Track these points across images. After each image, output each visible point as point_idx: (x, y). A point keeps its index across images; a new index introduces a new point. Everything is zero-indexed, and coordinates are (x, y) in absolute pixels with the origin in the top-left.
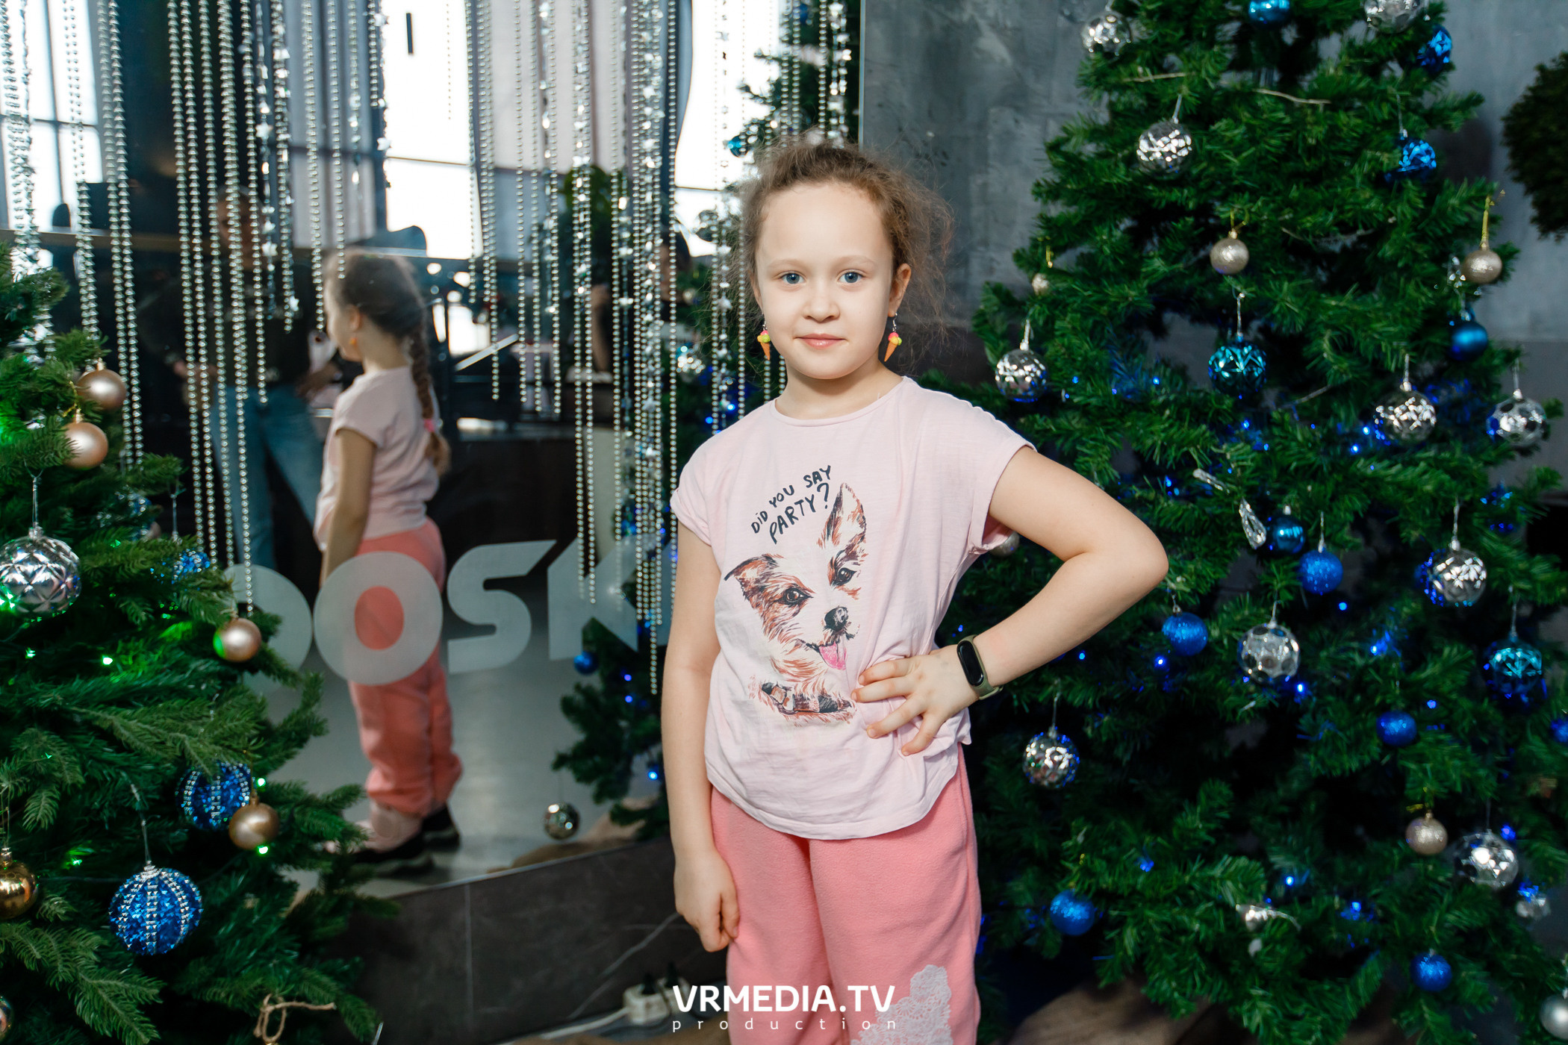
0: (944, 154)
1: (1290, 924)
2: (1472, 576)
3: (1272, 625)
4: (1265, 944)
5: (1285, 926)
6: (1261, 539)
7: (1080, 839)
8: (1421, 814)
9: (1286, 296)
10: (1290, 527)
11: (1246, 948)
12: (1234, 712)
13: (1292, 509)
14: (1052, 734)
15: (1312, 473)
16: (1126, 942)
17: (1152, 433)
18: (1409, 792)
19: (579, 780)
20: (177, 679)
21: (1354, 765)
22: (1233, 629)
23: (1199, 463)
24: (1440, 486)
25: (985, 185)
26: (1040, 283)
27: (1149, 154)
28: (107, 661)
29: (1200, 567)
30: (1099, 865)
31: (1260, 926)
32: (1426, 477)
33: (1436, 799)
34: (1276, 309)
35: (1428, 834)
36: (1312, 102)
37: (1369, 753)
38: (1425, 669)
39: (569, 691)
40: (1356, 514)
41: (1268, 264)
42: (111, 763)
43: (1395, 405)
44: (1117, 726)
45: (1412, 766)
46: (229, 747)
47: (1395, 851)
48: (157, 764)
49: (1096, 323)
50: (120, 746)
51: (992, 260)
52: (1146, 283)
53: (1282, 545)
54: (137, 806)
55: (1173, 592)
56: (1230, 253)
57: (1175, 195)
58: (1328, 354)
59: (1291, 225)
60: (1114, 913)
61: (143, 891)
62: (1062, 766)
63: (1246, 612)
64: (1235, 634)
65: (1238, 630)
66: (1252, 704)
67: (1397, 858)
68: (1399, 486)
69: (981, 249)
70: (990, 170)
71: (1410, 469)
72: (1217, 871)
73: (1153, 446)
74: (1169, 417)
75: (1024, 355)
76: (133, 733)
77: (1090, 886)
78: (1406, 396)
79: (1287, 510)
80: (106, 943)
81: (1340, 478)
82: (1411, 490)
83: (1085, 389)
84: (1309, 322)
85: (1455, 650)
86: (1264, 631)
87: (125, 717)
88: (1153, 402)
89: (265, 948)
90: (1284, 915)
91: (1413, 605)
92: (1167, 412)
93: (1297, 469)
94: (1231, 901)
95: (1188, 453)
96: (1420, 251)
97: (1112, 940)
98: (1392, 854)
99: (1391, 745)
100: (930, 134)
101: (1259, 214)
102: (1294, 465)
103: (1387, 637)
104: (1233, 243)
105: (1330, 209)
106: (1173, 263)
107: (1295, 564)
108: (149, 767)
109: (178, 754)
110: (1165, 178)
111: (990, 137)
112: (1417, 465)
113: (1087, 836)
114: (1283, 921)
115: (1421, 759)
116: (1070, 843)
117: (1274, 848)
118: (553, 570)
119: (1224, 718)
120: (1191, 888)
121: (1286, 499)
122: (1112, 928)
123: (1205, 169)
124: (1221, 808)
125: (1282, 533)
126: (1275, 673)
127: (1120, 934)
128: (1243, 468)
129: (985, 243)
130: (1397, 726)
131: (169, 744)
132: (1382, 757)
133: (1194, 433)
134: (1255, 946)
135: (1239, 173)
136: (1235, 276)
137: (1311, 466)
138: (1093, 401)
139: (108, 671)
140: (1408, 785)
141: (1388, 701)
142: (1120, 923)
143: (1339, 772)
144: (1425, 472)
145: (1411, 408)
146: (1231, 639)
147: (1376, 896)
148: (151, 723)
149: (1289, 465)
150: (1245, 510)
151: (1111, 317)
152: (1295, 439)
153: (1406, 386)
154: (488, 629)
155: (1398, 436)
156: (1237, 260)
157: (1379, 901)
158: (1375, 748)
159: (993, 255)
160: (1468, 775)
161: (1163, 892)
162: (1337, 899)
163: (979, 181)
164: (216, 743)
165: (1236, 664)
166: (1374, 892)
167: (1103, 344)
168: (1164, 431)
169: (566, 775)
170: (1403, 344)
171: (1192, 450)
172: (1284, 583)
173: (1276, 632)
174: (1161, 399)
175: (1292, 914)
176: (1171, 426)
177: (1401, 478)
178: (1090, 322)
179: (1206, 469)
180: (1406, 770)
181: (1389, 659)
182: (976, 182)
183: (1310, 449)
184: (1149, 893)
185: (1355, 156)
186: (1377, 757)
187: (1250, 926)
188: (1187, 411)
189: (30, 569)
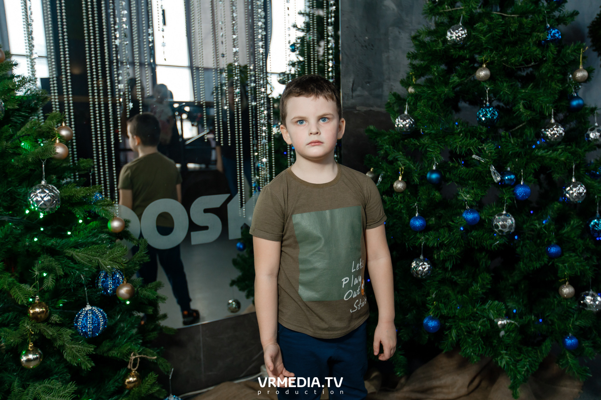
0: (372, 45)
1: (515, 325)
2: (581, 191)
3: (504, 212)
4: (506, 332)
5: (513, 325)
6: (498, 179)
7: (434, 296)
8: (564, 283)
9: (505, 88)
10: (510, 175)
11: (499, 335)
12: (491, 245)
13: (510, 169)
14: (422, 257)
15: (517, 155)
16: (453, 335)
17: (456, 142)
18: (559, 275)
19: (240, 290)
20: (95, 239)
21: (538, 266)
22: (489, 216)
23: (474, 153)
24: (567, 158)
25: (388, 57)
26: (411, 90)
27: (451, 37)
28: (69, 233)
29: (476, 191)
30: (441, 305)
31: (504, 326)
33: (570, 277)
34: (502, 93)
35: (567, 290)
36: (512, 15)
37: (543, 261)
38: (564, 229)
39: (235, 257)
40: (535, 170)
41: (498, 77)
42: (73, 268)
43: (549, 128)
44: (446, 254)
45: (561, 265)
46: (115, 262)
47: (555, 300)
48: (89, 268)
49: (432, 103)
50: (76, 262)
51: (392, 85)
52: (451, 86)
53: (507, 182)
54: (83, 282)
55: (466, 201)
56: (483, 73)
57: (461, 53)
58: (522, 110)
59: (507, 62)
60: (448, 324)
61: (87, 314)
62: (426, 269)
63: (494, 209)
64: (490, 217)
65: (491, 216)
66: (498, 242)
67: (556, 302)
68: (551, 159)
69: (387, 81)
70: (390, 51)
71: (556, 152)
72: (487, 306)
73: (457, 147)
74: (462, 136)
75: (405, 116)
76: (81, 258)
77: (438, 313)
78: (553, 125)
79: (509, 169)
80: (74, 332)
81: (528, 157)
82: (556, 160)
83: (429, 127)
84: (515, 98)
85: (576, 221)
86: (502, 215)
87: (77, 252)
88: (456, 131)
89: (130, 338)
90: (513, 322)
91: (558, 204)
92: (461, 135)
93: (511, 154)
94: (492, 318)
95: (470, 149)
96: (556, 70)
97: (447, 334)
98: (554, 301)
99: (552, 257)
100: (367, 38)
101: (493, 57)
102: (510, 153)
103: (549, 217)
104: (484, 69)
105: (521, 55)
106: (462, 78)
107: (512, 189)
108: (87, 269)
109: (97, 265)
110: (457, 46)
111: (389, 39)
112: (558, 151)
113: (436, 295)
114: (513, 324)
115: (563, 262)
116: (430, 298)
117: (509, 300)
118: (229, 205)
119: (487, 248)
120: (477, 313)
121: (508, 165)
122: (447, 330)
123: (472, 43)
124: (487, 284)
125: (507, 178)
126: (506, 230)
127: (450, 332)
128: (491, 153)
129: (389, 79)
130: (553, 250)
131: (93, 261)
132: (549, 262)
133: (472, 141)
134: (502, 333)
135: (485, 43)
136: (485, 81)
137: (517, 152)
138: (433, 132)
139: (69, 236)
140: (559, 272)
141: (550, 240)
142: (450, 328)
143: (532, 268)
144: (561, 153)
145: (555, 129)
146: (489, 219)
147: (548, 316)
148: (87, 254)
149: (509, 153)
150: (493, 169)
151: (438, 100)
152: (511, 142)
153: (553, 121)
154: (206, 228)
155: (550, 140)
156: (486, 75)
157: (549, 318)
158: (546, 259)
159: (392, 83)
160: (582, 268)
161: (466, 315)
162: (533, 317)
163: (386, 55)
164: (111, 261)
165: (491, 228)
166: (547, 314)
167: (436, 110)
168: (460, 141)
169: (235, 288)
170: (551, 105)
171: (471, 148)
172: (508, 196)
173: (506, 215)
174: (459, 130)
175: (516, 321)
176: (463, 139)
177: (552, 155)
178: (430, 103)
179: (477, 154)
180: (558, 266)
181: (550, 224)
182: (385, 55)
183: (517, 146)
184: (460, 316)
185: (530, 35)
186: (547, 262)
187: (500, 327)
188: (469, 134)
189: (43, 195)
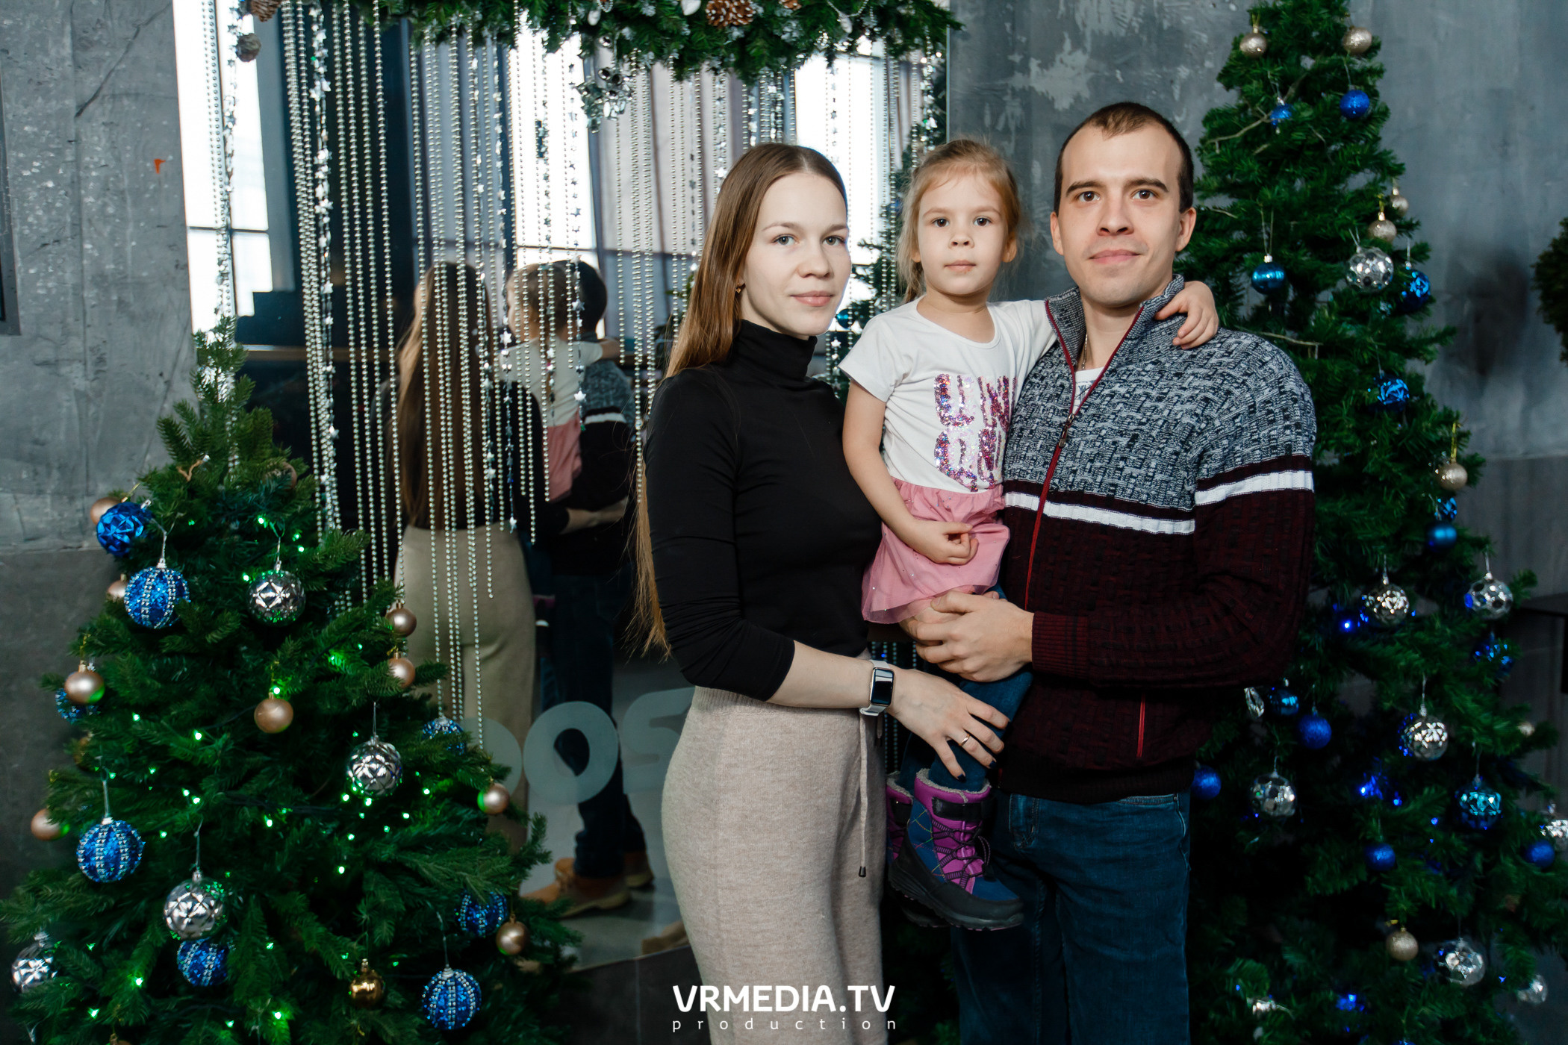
1: (1288, 1015)
2: (1436, 738)
3: (1275, 775)
4: (1266, 1031)
5: (1283, 1016)
6: (1261, 712)
8: (1397, 927)
10: (1287, 697)
11: (1252, 1034)
12: (1244, 845)
13: (1290, 682)
18: (1388, 910)
20: (453, 828)
21: (1346, 886)
24: (1409, 665)
28: (406, 816)
31: (1264, 1016)
32: (1400, 655)
33: (1409, 916)
35: (1404, 944)
36: (1309, 343)
37: (1357, 877)
42: (422, 896)
43: (1375, 595)
45: (1393, 889)
46: (497, 883)
48: (449, 896)
50: (425, 882)
53: (1282, 711)
54: (441, 928)
61: (445, 986)
64: (1247, 778)
65: (1250, 776)
66: (1257, 839)
71: (1389, 647)
72: (1231, 970)
76: (432, 873)
78: (1384, 589)
79: (1286, 683)
80: (424, 1023)
85: (1433, 791)
86: (1268, 779)
87: (425, 860)
90: (1283, 1008)
91: (1393, 757)
94: (1242, 995)
96: (1394, 470)
99: (1377, 870)
103: (1375, 780)
107: (1296, 727)
108: (444, 898)
109: (463, 887)
112: (1394, 644)
114: (1282, 1012)
115: (1399, 883)
117: (1287, 948)
119: (1235, 850)
125: (1281, 702)
130: (1381, 855)
131: (455, 879)
132: (1368, 880)
134: (1259, 1032)
139: (408, 822)
140: (1388, 903)
141: (1368, 837)
143: (1331, 891)
144: (1399, 652)
145: (1388, 599)
146: (1244, 783)
147: (1369, 991)
148: (443, 865)
153: (1385, 582)
155: (1378, 621)
157: (1371, 994)
158: (1363, 875)
160: (1442, 894)
162: (1332, 994)
165: (1247, 806)
166: (1368, 987)
170: (1382, 546)
173: (1277, 781)
175: (1289, 1007)
180: (1388, 891)
181: (1375, 798)
185: (1343, 391)
186: (1365, 879)
187: (1257, 1016)
189: (374, 766)
